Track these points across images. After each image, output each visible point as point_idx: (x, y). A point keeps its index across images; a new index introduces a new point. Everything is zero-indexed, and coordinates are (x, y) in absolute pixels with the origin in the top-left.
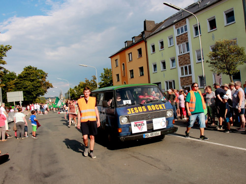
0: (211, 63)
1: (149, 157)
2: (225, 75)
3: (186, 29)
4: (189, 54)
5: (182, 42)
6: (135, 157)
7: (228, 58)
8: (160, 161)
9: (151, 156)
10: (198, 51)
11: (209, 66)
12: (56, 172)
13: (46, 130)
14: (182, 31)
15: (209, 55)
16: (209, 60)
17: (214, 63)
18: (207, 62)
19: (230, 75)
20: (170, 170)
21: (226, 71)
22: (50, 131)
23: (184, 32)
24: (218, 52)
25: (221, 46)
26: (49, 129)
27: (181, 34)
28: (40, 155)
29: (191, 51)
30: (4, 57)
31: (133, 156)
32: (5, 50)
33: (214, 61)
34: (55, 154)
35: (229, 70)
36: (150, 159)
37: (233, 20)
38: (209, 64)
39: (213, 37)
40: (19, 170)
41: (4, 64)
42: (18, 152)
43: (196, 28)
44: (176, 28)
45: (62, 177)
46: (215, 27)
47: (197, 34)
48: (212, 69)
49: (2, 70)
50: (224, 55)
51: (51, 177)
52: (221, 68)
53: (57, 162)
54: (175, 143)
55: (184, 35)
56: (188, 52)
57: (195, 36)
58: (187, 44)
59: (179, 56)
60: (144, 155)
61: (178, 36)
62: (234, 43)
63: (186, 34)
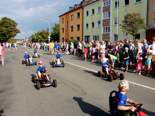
0: (123, 26)
1: (73, 84)
2: (130, 35)
3: (110, 3)
4: (110, 19)
5: (106, 11)
6: (64, 83)
7: (134, 24)
8: (80, 87)
9: (75, 83)
10: (116, 18)
11: (121, 28)
12: (9, 89)
13: (11, 60)
14: (107, 4)
15: (122, 21)
16: (122, 24)
17: (125, 27)
18: (120, 25)
19: (134, 35)
20: (86, 94)
21: (131, 32)
22: (13, 61)
23: (108, 5)
24: (128, 20)
25: (130, 16)
26: (13, 59)
27: (106, 6)
29: (111, 18)
33: (125, 26)
34: (12, 77)
35: (133, 32)
36: (74, 85)
38: (121, 27)
39: (126, 10)
43: (116, 3)
44: (103, 1)
45: (12, 93)
46: (129, 4)
47: (116, 7)
48: (123, 30)
50: (131, 22)
51: (4, 93)
52: (128, 30)
53: (11, 83)
55: (108, 7)
56: (109, 18)
57: (114, 8)
58: (109, 13)
59: (103, 20)
60: (70, 82)
61: (104, 7)
62: (139, 15)
63: (109, 6)
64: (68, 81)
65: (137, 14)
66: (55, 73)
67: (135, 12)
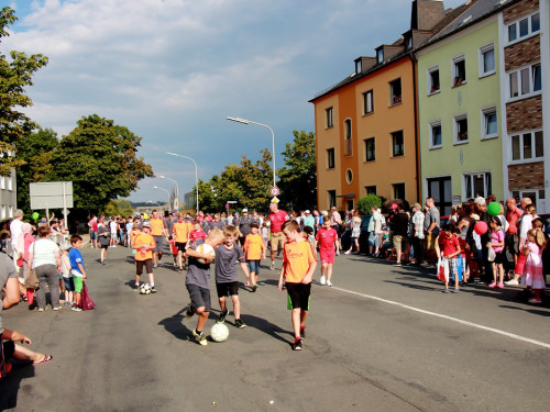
1: (411, 384)
3: (536, 26)
4: (539, 97)
5: (519, 64)
6: (372, 382)
8: (444, 399)
9: (419, 382)
12: (150, 408)
14: (524, 31)
23: (531, 34)
27: (519, 39)
28: (108, 358)
29: (546, 91)
30: (26, 87)
31: (367, 379)
32: (30, 67)
34: (149, 357)
36: (417, 391)
40: (47, 395)
41: (24, 105)
42: (49, 345)
44: (506, 21)
49: (20, 122)
53: (153, 381)
54: (489, 350)
55: (527, 43)
56: (537, 93)
58: (537, 69)
59: (507, 104)
60: (397, 379)
61: (511, 47)
63: (535, 41)
64: (386, 373)
66: (326, 342)
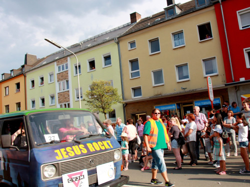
0: (88, 102)
2: (101, 113)
3: (67, 68)
4: (68, 91)
5: (62, 80)
7: (104, 98)
10: (77, 90)
11: (86, 104)
14: (63, 69)
15: (86, 93)
16: (86, 99)
17: (91, 102)
18: (84, 100)
19: (105, 114)
21: (101, 110)
23: (65, 70)
24: (94, 92)
25: (97, 85)
27: (61, 71)
29: (71, 89)
33: (91, 100)
35: (103, 108)
37: (110, 63)
38: (86, 102)
39: (92, 77)
43: (76, 67)
44: (57, 65)
46: (95, 68)
47: (77, 73)
48: (89, 107)
50: (100, 95)
52: (97, 107)
55: (64, 73)
56: (68, 90)
57: (75, 75)
58: (67, 81)
59: (58, 93)
61: (59, 73)
62: (109, 83)
63: (67, 72)
65: (106, 83)
67: (103, 81)
